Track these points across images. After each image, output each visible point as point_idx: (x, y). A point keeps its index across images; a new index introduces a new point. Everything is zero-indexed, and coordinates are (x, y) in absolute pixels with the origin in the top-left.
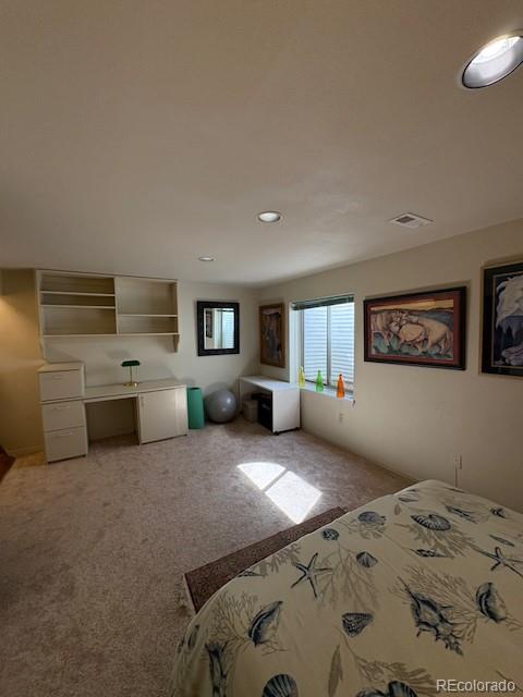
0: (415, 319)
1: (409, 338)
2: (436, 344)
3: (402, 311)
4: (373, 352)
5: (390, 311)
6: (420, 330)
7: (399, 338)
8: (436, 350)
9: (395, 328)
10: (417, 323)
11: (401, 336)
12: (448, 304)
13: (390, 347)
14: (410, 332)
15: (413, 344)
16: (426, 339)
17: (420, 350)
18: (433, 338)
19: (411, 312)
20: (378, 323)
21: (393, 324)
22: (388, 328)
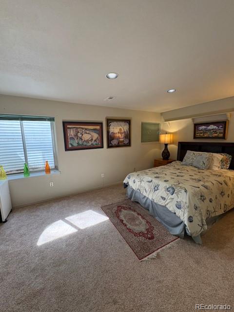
0: (88, 132)
1: (86, 139)
2: (95, 141)
3: (83, 129)
4: (70, 146)
5: (77, 128)
6: (90, 136)
7: (82, 139)
8: (95, 143)
9: (79, 135)
10: (89, 134)
11: (83, 138)
12: (98, 127)
13: (78, 143)
14: (86, 137)
15: (87, 141)
16: (92, 139)
17: (90, 143)
18: (94, 139)
19: (86, 129)
20: (71, 133)
21: (79, 134)
22: (76, 135)
